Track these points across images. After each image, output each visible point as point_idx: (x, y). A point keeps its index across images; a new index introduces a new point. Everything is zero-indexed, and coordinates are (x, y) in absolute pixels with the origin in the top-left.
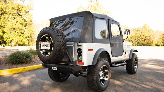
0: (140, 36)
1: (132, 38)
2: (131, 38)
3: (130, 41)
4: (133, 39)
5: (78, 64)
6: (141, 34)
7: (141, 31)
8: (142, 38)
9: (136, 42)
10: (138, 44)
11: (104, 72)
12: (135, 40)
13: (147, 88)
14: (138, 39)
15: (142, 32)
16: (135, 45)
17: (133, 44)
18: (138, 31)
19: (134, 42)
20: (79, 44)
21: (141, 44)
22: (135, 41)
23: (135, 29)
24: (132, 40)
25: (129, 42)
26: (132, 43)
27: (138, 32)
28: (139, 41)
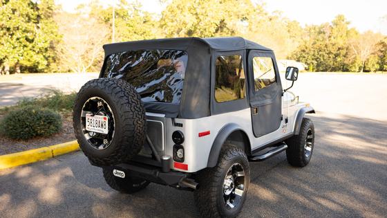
0: (326, 46)
1: (307, 51)
2: (304, 51)
3: (301, 59)
4: (308, 54)
5: (176, 166)
6: (327, 42)
7: (327, 35)
8: (330, 53)
9: (315, 62)
10: (318, 65)
11: (234, 176)
12: (313, 57)
13: (331, 211)
14: (320, 53)
15: (330, 37)
16: (311, 68)
17: (307, 66)
18: (320, 33)
19: (309, 62)
20: (178, 121)
21: (327, 66)
22: (313, 59)
23: (315, 29)
24: (306, 56)
25: (298, 61)
26: (306, 63)
27: (320, 37)
28: (322, 60)
